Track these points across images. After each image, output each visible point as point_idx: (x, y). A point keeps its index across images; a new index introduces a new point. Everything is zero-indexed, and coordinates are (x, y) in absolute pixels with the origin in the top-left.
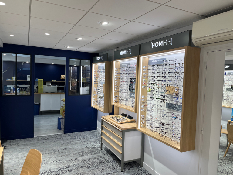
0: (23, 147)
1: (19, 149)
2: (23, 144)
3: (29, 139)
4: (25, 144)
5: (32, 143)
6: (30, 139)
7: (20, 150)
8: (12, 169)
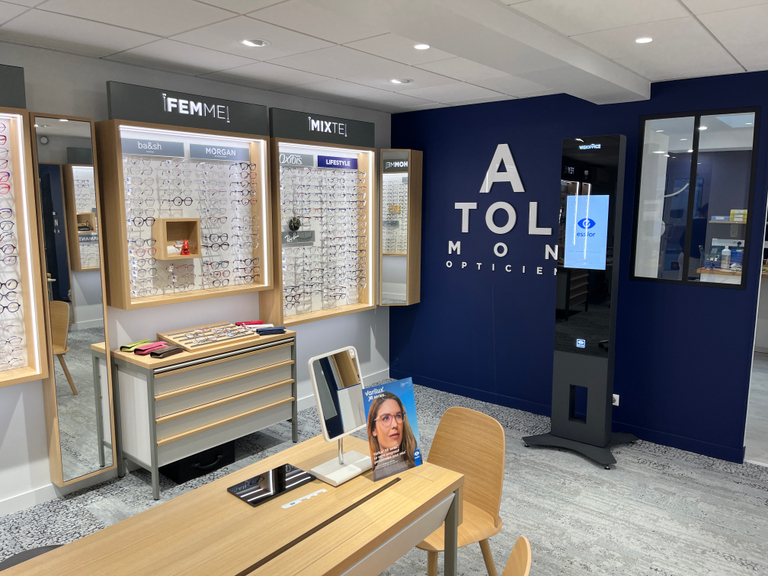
0: (673, 489)
1: (656, 489)
2: (681, 477)
3: (718, 462)
4: (692, 480)
5: (716, 487)
6: (720, 465)
7: (657, 495)
8: (578, 559)
